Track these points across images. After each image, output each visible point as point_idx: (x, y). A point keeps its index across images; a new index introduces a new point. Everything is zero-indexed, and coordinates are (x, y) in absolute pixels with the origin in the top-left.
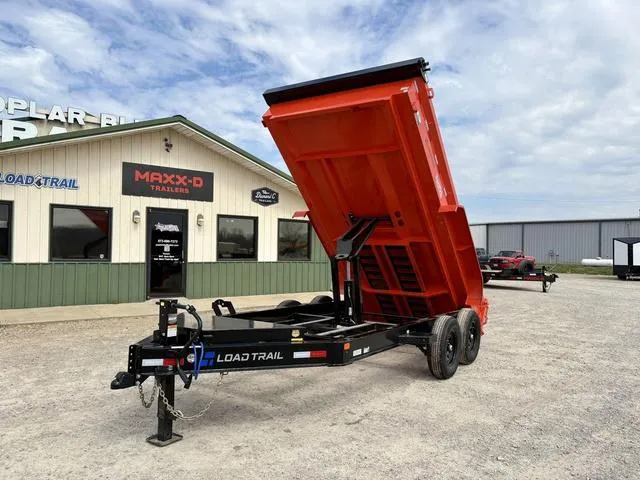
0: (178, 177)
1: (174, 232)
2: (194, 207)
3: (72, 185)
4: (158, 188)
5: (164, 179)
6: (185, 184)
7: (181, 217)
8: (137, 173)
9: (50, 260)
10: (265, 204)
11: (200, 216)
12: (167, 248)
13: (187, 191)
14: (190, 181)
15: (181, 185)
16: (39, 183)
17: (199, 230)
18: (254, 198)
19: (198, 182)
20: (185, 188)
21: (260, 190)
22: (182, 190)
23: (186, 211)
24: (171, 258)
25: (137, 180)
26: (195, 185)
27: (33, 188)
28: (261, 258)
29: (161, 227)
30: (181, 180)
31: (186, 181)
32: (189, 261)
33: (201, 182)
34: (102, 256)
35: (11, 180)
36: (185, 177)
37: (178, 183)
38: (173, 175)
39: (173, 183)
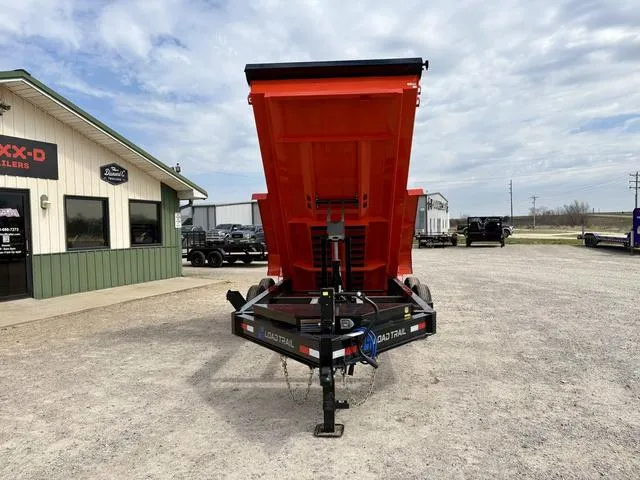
0: (14, 147)
1: (14, 217)
2: (36, 187)
6: (24, 157)
7: (22, 198)
10: (115, 182)
11: (44, 198)
12: (6, 238)
13: (27, 166)
14: (29, 154)
15: (19, 159)
17: (44, 215)
18: (103, 176)
19: (39, 155)
20: (24, 161)
21: (109, 167)
22: (21, 165)
23: (27, 192)
24: (13, 251)
26: (36, 158)
28: (114, 245)
30: (19, 152)
31: (24, 153)
32: (34, 253)
33: (43, 155)
36: (24, 149)
37: (15, 156)
38: (8, 146)
39: (9, 155)
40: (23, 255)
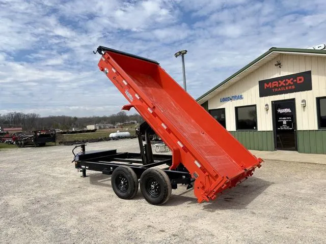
0: (287, 80)
1: (288, 113)
2: (299, 96)
3: (241, 97)
4: (276, 90)
5: (279, 83)
6: (292, 83)
7: (291, 103)
8: (265, 84)
9: (237, 130)
11: (304, 101)
12: (285, 122)
13: (293, 87)
14: (295, 81)
15: (290, 85)
16: (231, 100)
17: (304, 110)
19: (300, 80)
20: (292, 85)
22: (290, 87)
23: (294, 99)
24: (288, 128)
25: (265, 88)
26: (298, 82)
27: (230, 102)
29: (280, 111)
30: (289, 82)
31: (292, 81)
32: (298, 130)
33: (302, 79)
34: (255, 128)
35: (225, 100)
36: (292, 79)
37: (287, 84)
38: (284, 81)
39: (284, 85)
40: (293, 130)
